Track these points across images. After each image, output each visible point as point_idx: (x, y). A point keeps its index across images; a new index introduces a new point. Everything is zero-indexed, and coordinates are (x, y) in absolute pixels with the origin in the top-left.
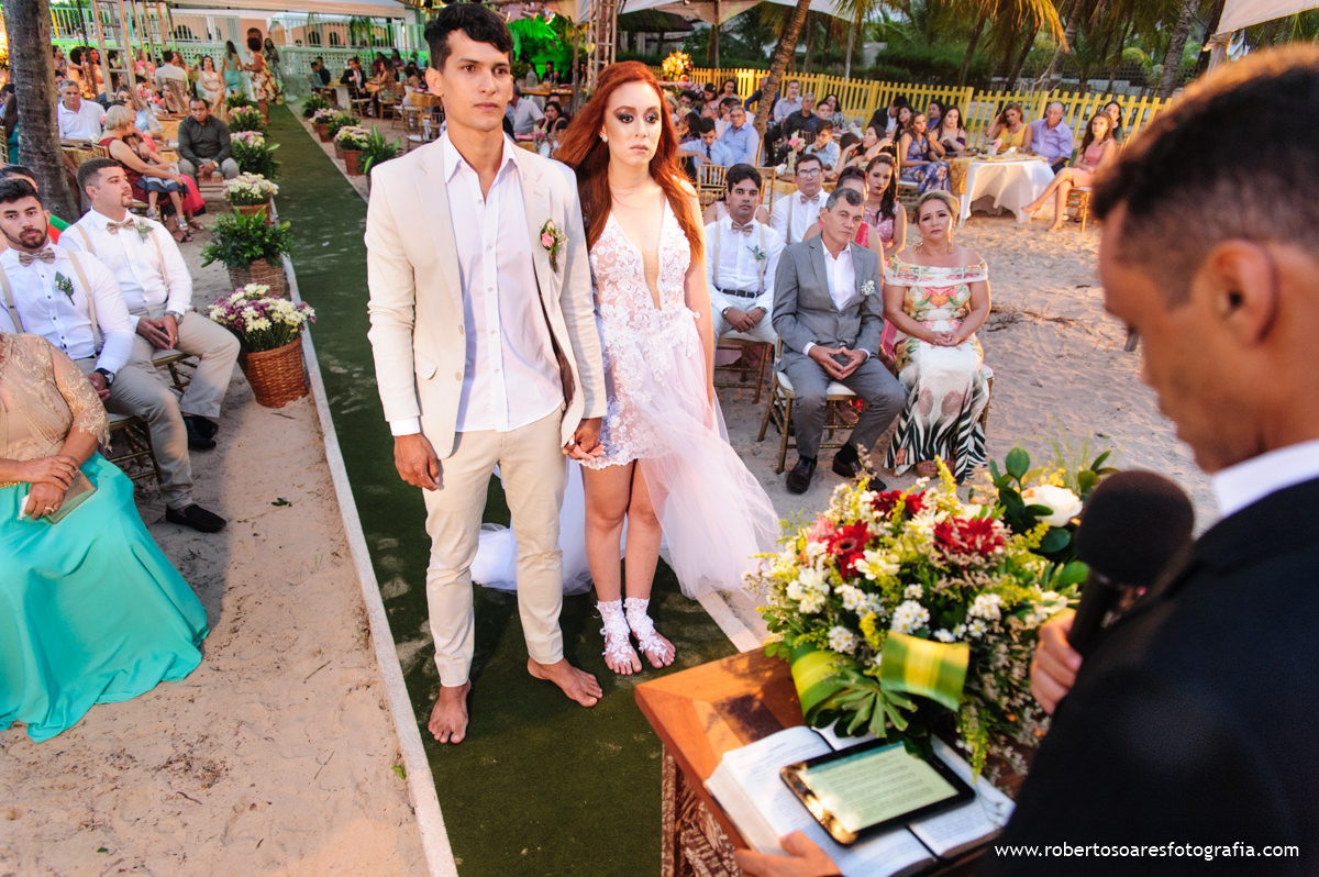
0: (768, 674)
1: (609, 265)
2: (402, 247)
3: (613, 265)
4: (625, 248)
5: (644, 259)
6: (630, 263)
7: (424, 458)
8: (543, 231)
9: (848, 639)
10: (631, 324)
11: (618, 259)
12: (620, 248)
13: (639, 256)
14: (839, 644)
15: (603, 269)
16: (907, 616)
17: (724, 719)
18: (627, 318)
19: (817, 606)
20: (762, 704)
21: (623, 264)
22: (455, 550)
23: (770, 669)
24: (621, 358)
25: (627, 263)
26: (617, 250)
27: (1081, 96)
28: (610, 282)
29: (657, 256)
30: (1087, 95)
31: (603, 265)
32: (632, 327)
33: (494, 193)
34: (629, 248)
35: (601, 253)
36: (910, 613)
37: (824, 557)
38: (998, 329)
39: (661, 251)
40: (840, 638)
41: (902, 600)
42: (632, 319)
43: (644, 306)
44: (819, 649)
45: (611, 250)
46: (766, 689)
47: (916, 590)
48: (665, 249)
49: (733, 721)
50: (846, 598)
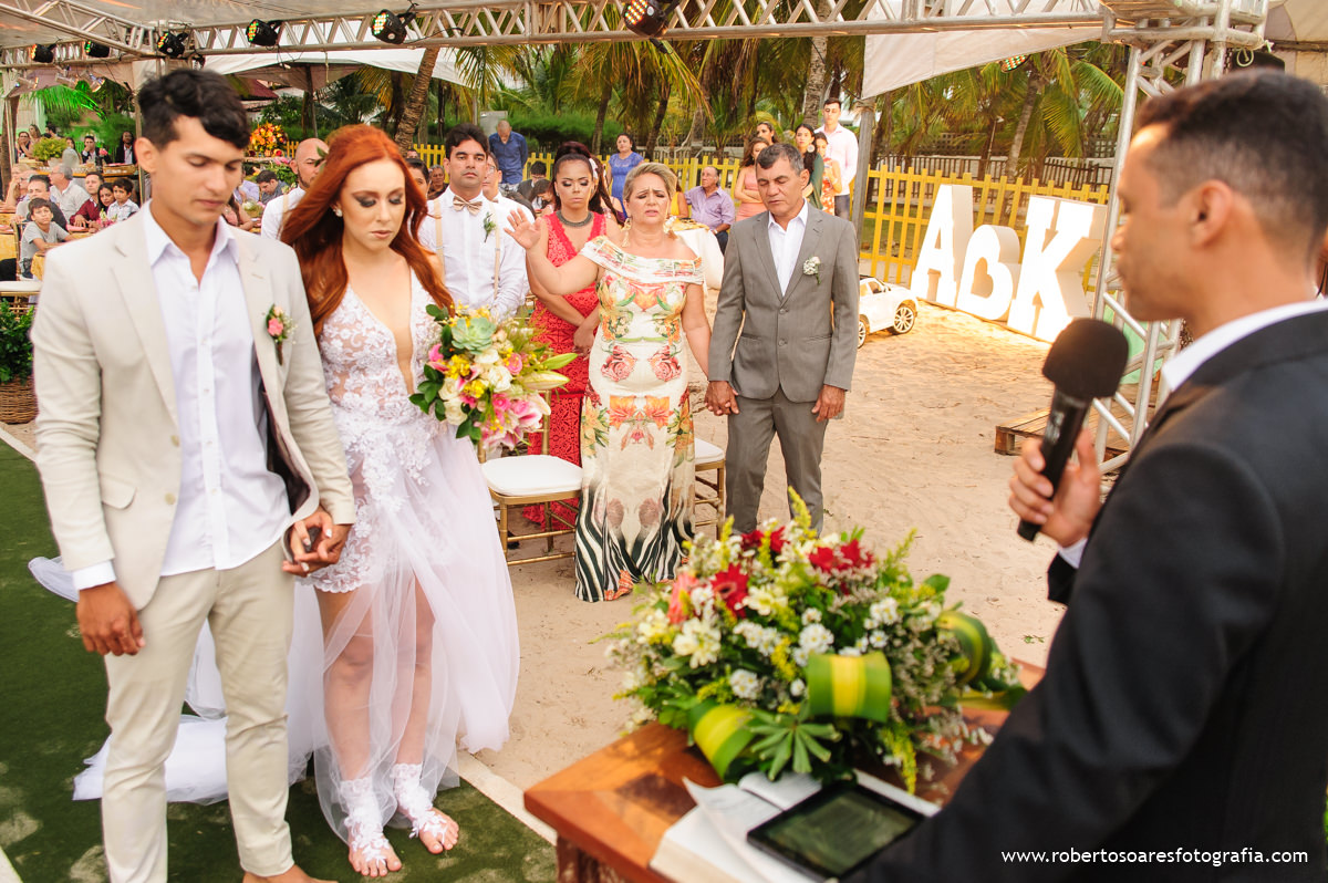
0: (659, 751)
1: (356, 350)
2: (91, 345)
3: (361, 349)
4: (374, 329)
5: (396, 339)
6: (381, 345)
7: (126, 613)
8: (268, 319)
9: (751, 681)
10: (380, 413)
11: (367, 341)
12: (368, 330)
13: (389, 336)
14: (743, 688)
15: (349, 355)
16: (814, 640)
17: (635, 802)
18: (377, 408)
19: (713, 653)
20: (667, 781)
21: (373, 347)
22: (150, 738)
23: (659, 746)
24: (369, 455)
25: (377, 346)
26: (364, 331)
27: (720, 163)
28: (358, 368)
29: (410, 334)
30: (726, 161)
31: (350, 351)
32: (381, 416)
33: (208, 278)
34: (378, 329)
35: (347, 337)
36: (816, 636)
37: (711, 602)
38: (700, 410)
39: (414, 330)
40: (744, 682)
41: (801, 627)
42: (382, 408)
43: (396, 392)
44: (719, 704)
45: (356, 332)
46: (663, 765)
47: (813, 613)
48: (417, 325)
49: (644, 801)
50: (748, 635)
